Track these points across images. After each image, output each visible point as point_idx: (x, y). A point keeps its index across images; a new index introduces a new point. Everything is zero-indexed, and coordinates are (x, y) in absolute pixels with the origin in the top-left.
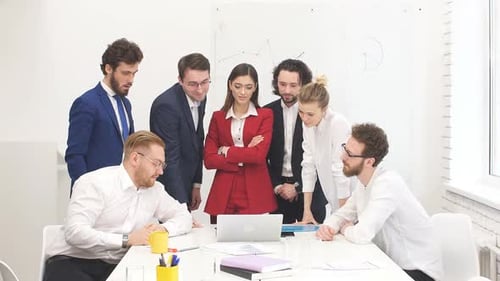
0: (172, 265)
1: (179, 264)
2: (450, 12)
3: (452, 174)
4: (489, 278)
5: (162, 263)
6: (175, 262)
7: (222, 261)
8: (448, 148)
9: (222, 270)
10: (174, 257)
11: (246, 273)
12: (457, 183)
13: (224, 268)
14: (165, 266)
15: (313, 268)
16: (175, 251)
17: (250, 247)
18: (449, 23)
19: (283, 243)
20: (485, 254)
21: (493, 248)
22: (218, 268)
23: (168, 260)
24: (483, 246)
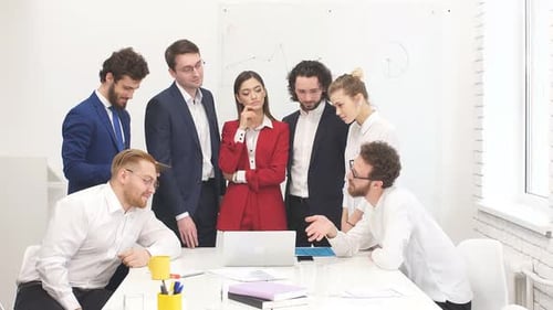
0: (175, 293)
1: (183, 292)
2: (482, 14)
3: (485, 191)
4: (525, 306)
5: (164, 291)
6: (177, 289)
7: (230, 288)
8: (480, 163)
9: (230, 297)
10: (177, 284)
11: (256, 301)
12: (491, 201)
13: (232, 296)
14: (167, 293)
15: (331, 296)
16: (177, 277)
17: (261, 272)
18: (481, 25)
19: (298, 268)
20: (520, 281)
21: (529, 273)
22: (226, 295)
23: (170, 287)
24: (519, 271)
